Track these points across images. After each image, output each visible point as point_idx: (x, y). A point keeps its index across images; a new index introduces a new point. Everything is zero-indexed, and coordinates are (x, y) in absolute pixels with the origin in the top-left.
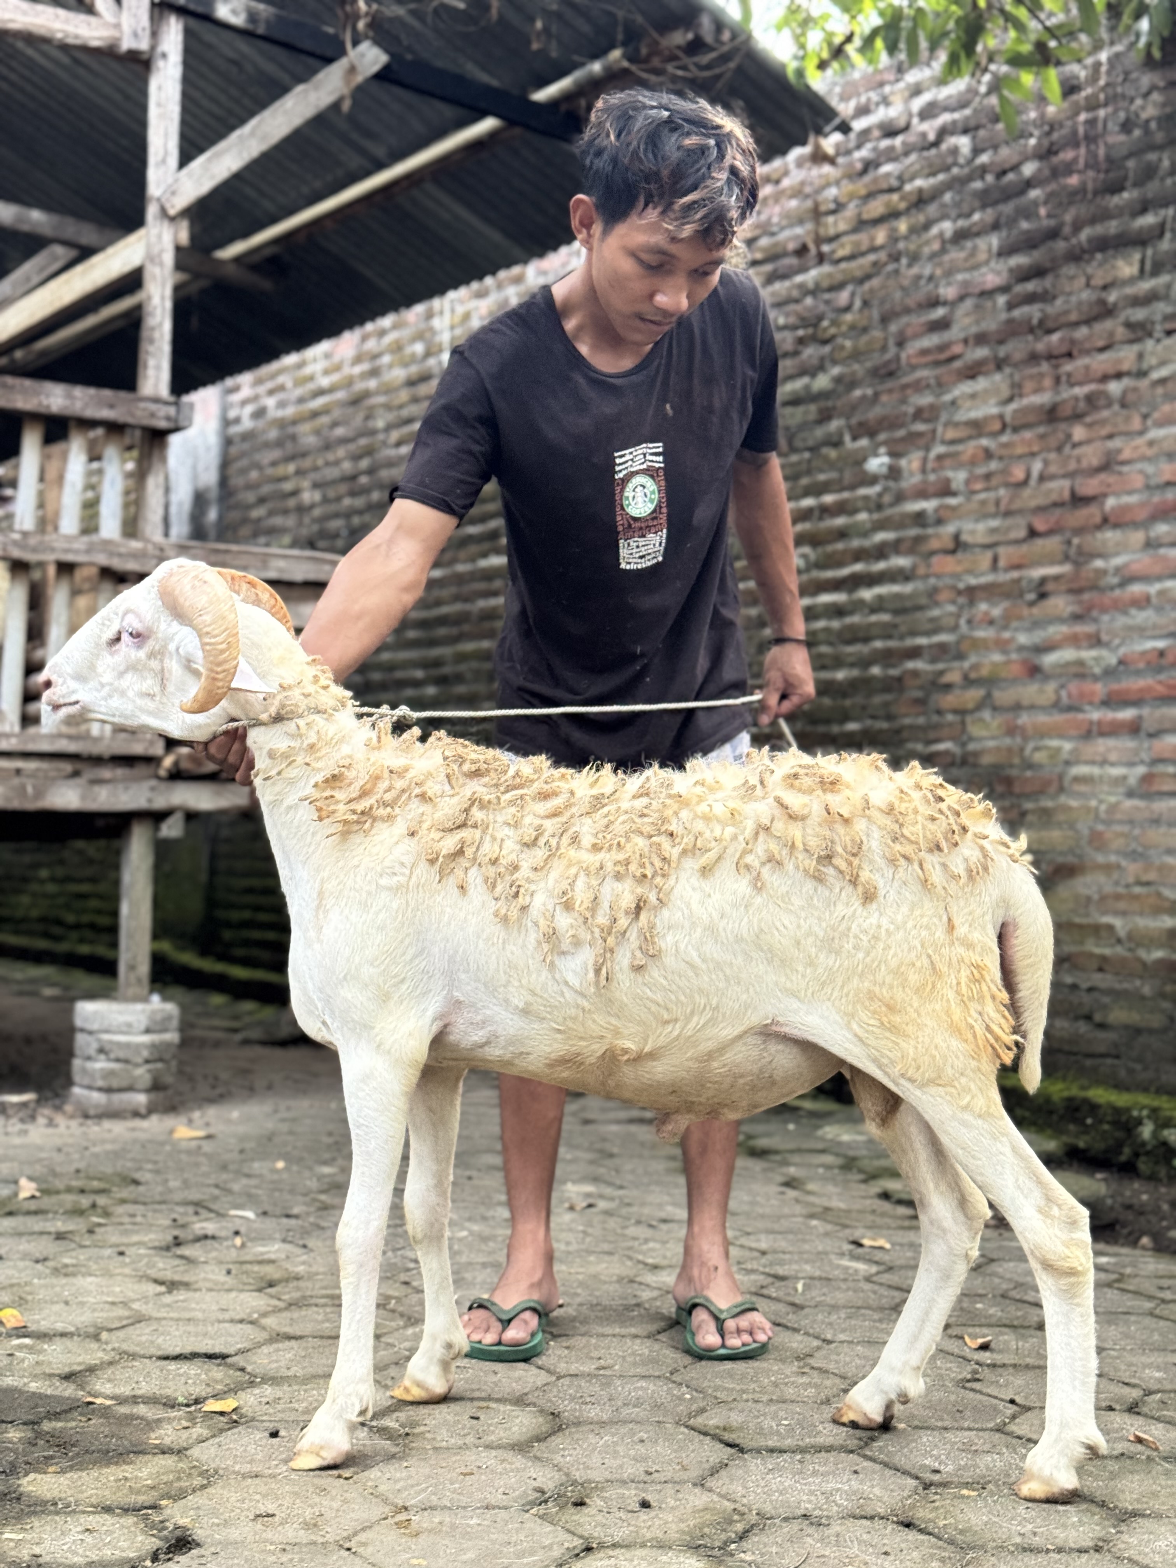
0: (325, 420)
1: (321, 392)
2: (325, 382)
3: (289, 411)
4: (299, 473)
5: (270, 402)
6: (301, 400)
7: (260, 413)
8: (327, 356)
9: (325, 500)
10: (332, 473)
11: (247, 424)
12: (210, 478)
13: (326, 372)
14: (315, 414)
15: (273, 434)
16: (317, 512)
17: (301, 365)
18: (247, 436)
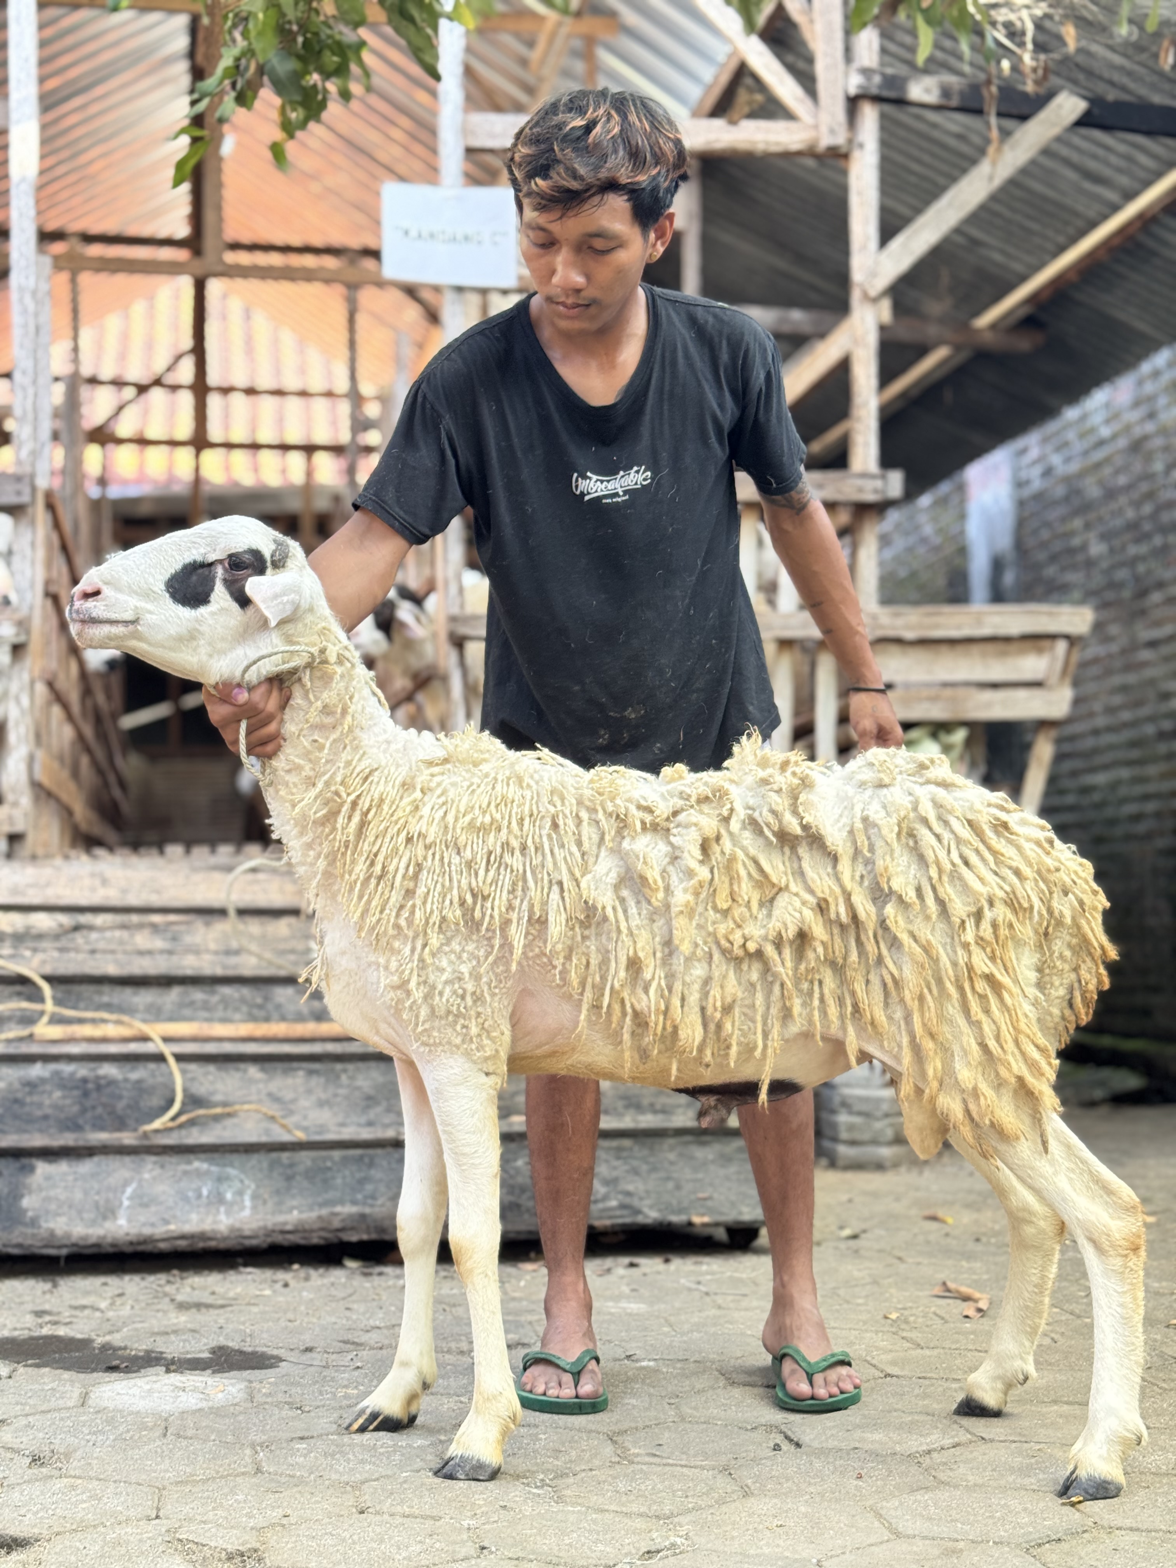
0: (1107, 471)
1: (1101, 443)
2: (1105, 432)
3: (1074, 467)
4: (1088, 526)
5: (1056, 460)
6: (1086, 453)
7: (1048, 472)
8: (1107, 405)
9: (1112, 550)
10: (1118, 522)
11: (1037, 484)
12: (1005, 542)
13: (1108, 421)
14: (1098, 466)
15: (1060, 491)
18: (1039, 497)
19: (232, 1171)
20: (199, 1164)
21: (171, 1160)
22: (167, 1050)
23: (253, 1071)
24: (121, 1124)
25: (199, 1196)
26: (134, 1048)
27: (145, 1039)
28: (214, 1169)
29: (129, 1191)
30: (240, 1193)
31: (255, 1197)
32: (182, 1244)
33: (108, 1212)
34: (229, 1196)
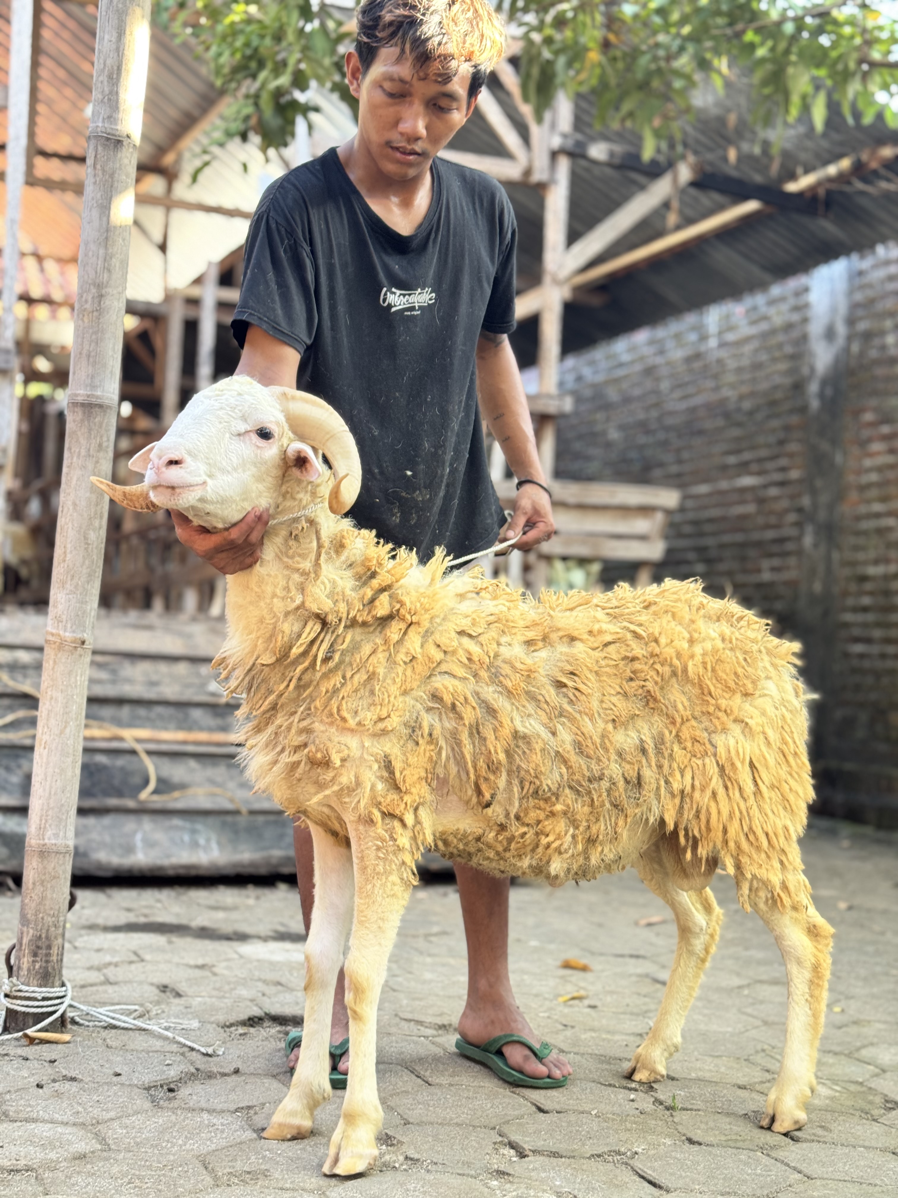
3: (601, 378)
19: (199, 827)
20: (177, 822)
21: (160, 818)
22: (139, 747)
23: (192, 763)
24: (120, 794)
25: (182, 841)
26: (115, 745)
27: (121, 739)
28: (188, 825)
29: (139, 837)
30: (208, 840)
31: (219, 843)
32: (182, 872)
33: (130, 849)
34: (202, 841)
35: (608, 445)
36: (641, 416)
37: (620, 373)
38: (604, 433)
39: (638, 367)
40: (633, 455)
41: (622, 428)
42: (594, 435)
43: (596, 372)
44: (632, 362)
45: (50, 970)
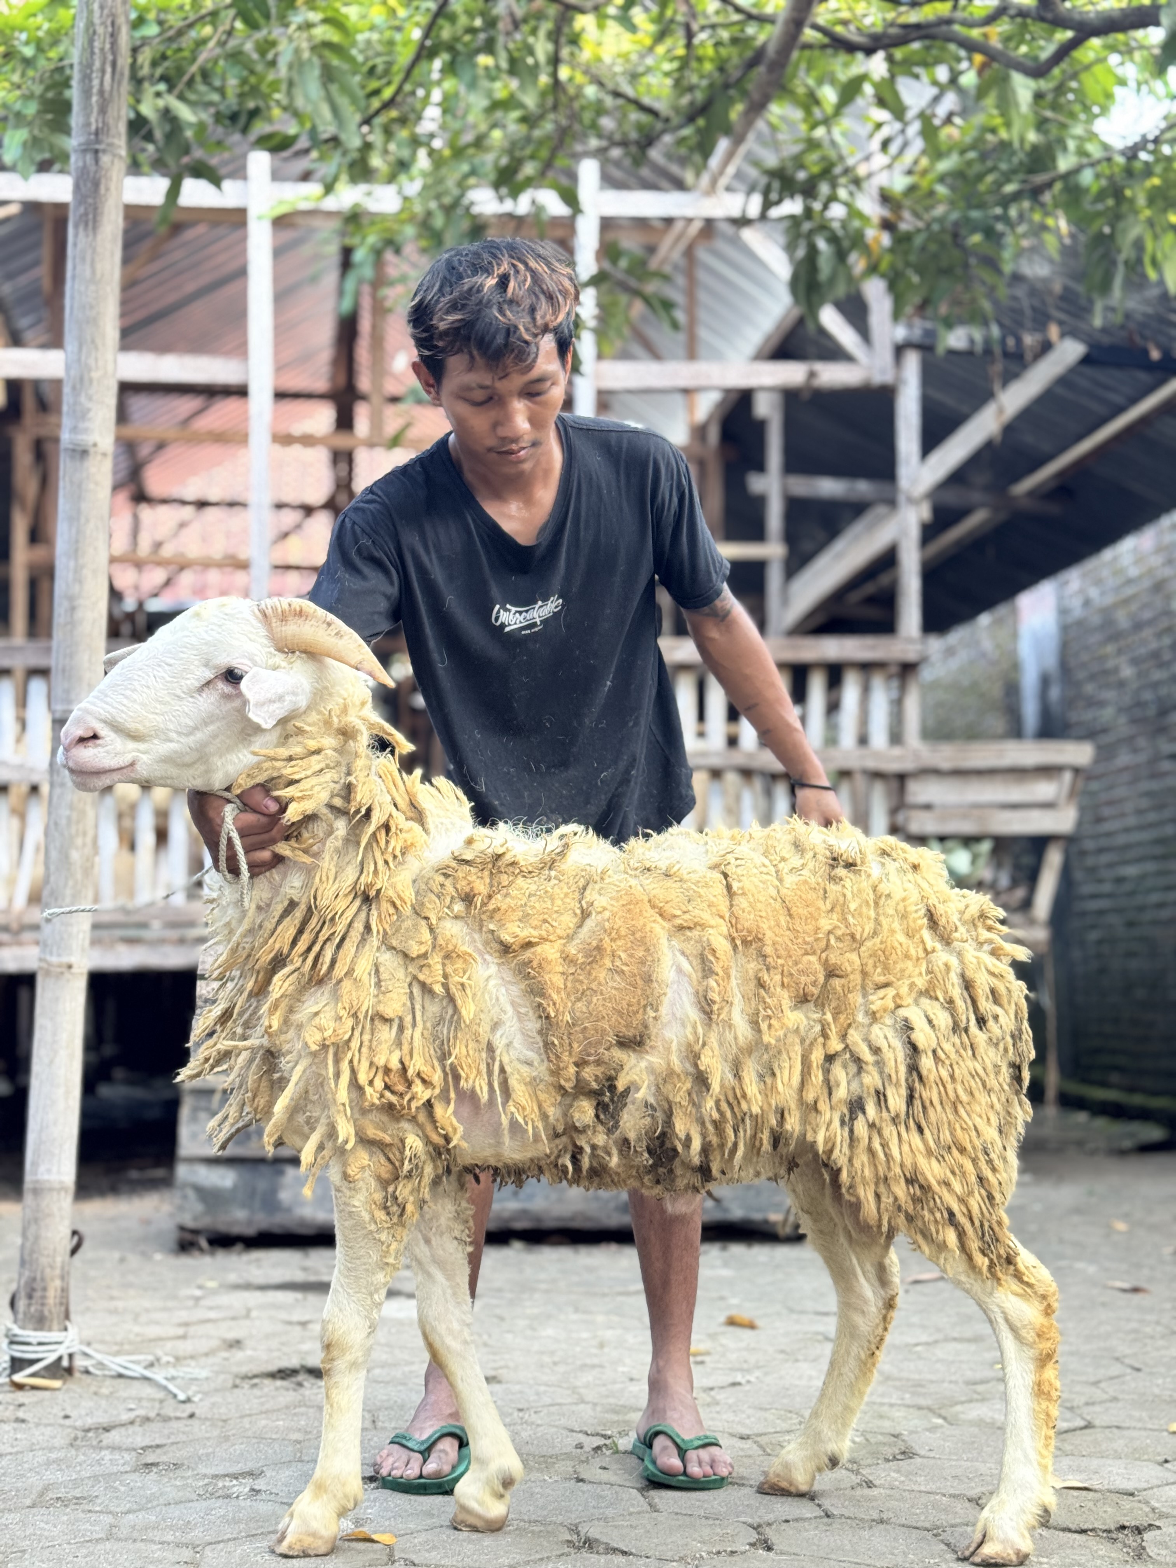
0: (1134, 607)
1: (1129, 582)
2: (1133, 572)
3: (1109, 600)
4: (1120, 652)
5: (1094, 593)
6: (1117, 589)
7: (1087, 603)
8: (1135, 550)
9: (1140, 675)
10: (1143, 651)
11: (1078, 612)
12: (1051, 661)
13: (1136, 564)
14: (1126, 601)
15: (1096, 620)
16: (1135, 685)
17: (1115, 559)
18: (1080, 623)
35: (1121, 684)
36: (1154, 645)
37: (1129, 591)
38: (1116, 670)
39: (1147, 583)
40: (1148, 696)
41: (1135, 662)
42: (1105, 672)
43: (1103, 594)
44: (1140, 577)
45: (46, 1313)
